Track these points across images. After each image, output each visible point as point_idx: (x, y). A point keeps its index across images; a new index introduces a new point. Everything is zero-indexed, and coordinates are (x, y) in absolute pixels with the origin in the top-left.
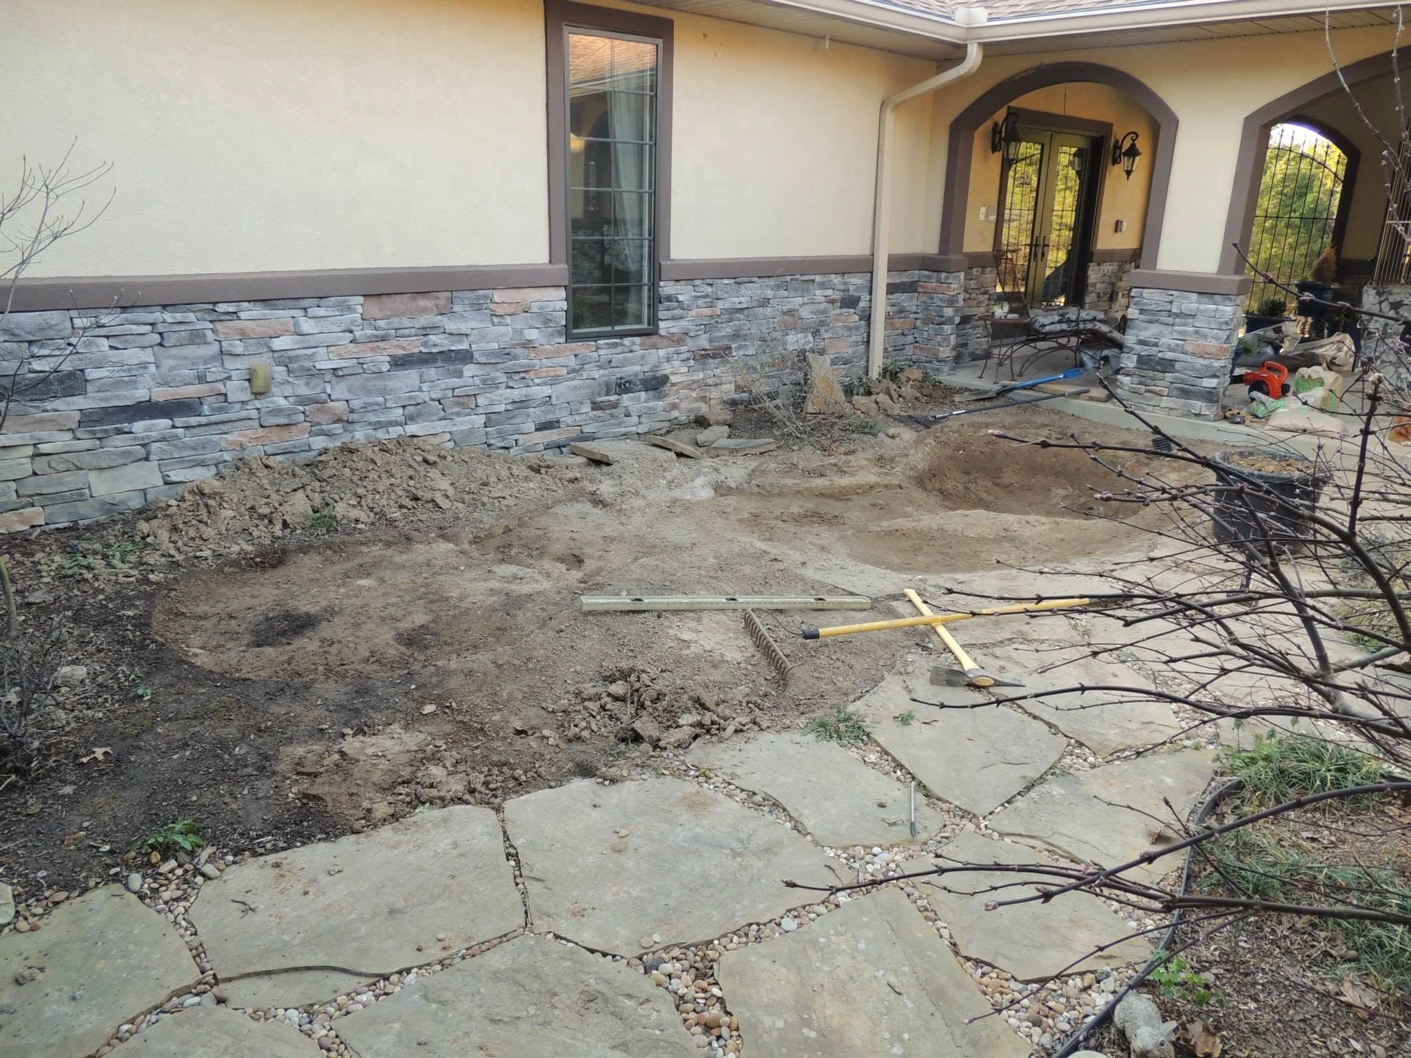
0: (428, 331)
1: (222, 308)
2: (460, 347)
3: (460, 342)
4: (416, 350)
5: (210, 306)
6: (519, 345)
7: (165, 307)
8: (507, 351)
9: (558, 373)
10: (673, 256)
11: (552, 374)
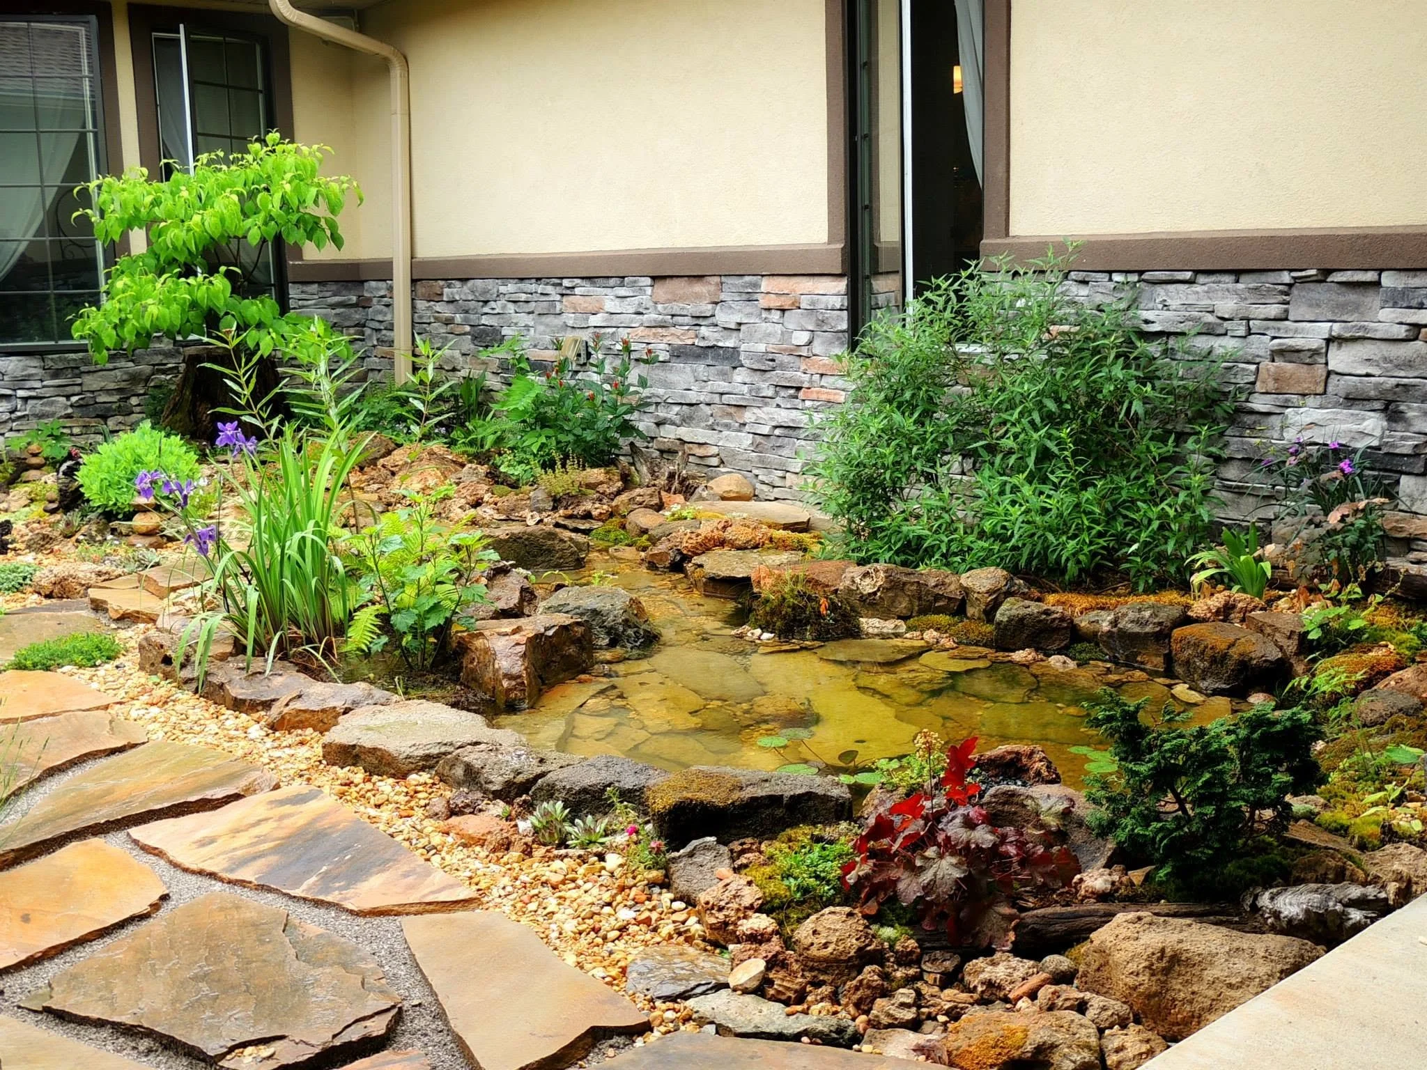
0: (700, 322)
1: (566, 283)
2: (727, 344)
3: (729, 337)
4: (690, 342)
5: (558, 281)
6: (785, 350)
7: (538, 279)
8: (770, 356)
9: (832, 398)
10: (1014, 230)
11: (824, 397)
